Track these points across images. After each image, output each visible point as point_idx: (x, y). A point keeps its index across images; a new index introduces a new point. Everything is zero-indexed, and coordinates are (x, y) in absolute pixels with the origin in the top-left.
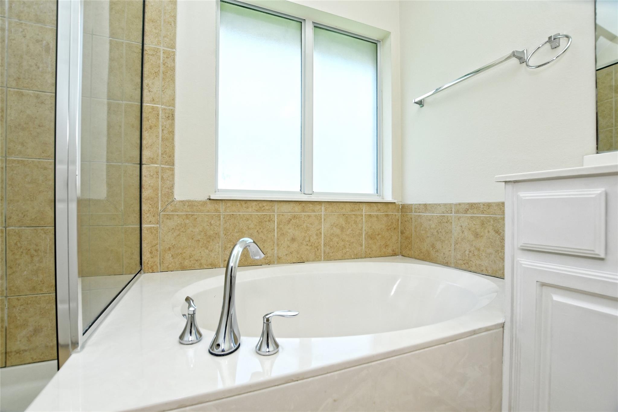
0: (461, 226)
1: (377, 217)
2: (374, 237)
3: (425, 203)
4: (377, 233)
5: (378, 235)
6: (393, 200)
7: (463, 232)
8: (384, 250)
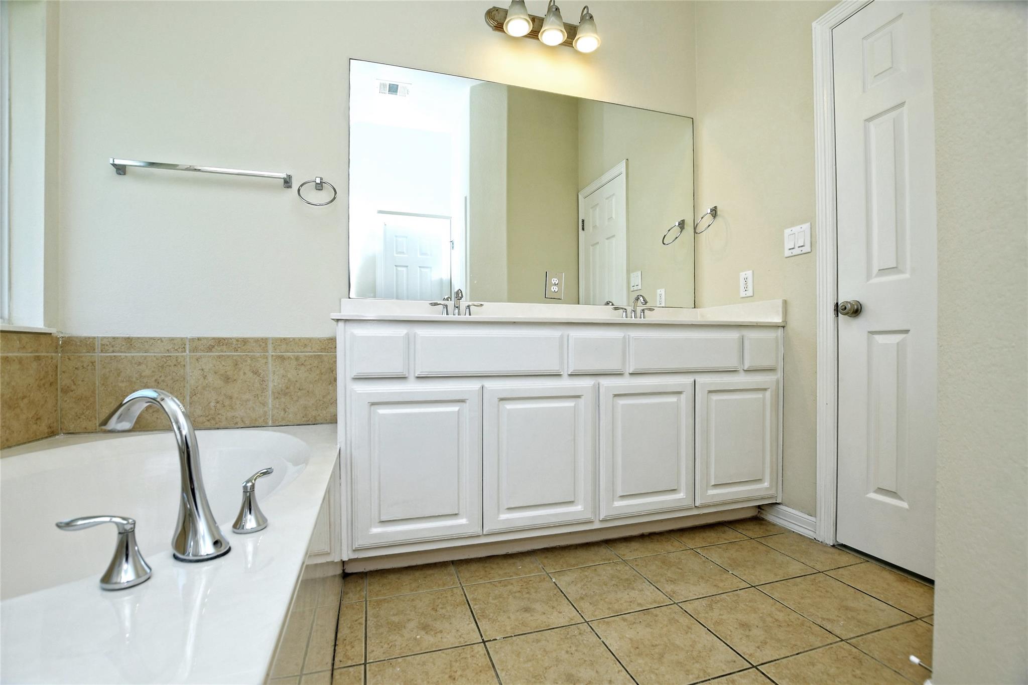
0: (202, 370)
1: (20, 361)
2: (15, 404)
3: (128, 336)
4: (20, 395)
5: (23, 399)
6: (47, 328)
7: (205, 377)
8: (35, 427)
